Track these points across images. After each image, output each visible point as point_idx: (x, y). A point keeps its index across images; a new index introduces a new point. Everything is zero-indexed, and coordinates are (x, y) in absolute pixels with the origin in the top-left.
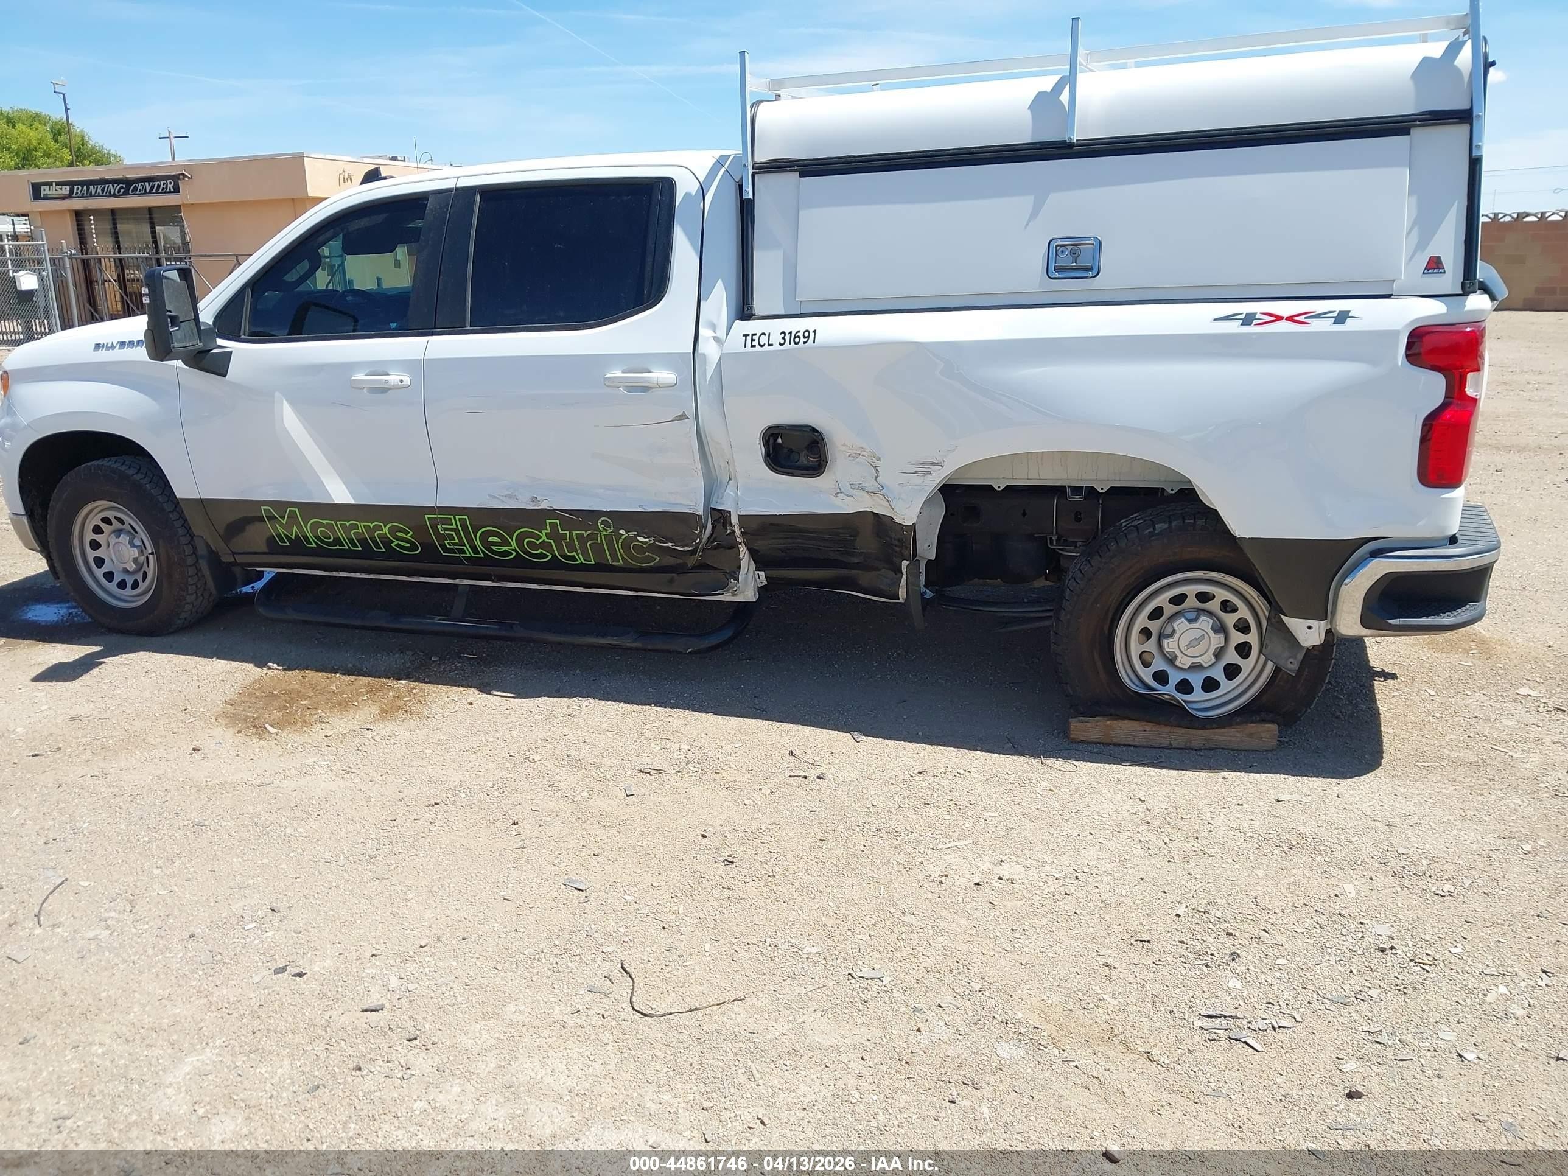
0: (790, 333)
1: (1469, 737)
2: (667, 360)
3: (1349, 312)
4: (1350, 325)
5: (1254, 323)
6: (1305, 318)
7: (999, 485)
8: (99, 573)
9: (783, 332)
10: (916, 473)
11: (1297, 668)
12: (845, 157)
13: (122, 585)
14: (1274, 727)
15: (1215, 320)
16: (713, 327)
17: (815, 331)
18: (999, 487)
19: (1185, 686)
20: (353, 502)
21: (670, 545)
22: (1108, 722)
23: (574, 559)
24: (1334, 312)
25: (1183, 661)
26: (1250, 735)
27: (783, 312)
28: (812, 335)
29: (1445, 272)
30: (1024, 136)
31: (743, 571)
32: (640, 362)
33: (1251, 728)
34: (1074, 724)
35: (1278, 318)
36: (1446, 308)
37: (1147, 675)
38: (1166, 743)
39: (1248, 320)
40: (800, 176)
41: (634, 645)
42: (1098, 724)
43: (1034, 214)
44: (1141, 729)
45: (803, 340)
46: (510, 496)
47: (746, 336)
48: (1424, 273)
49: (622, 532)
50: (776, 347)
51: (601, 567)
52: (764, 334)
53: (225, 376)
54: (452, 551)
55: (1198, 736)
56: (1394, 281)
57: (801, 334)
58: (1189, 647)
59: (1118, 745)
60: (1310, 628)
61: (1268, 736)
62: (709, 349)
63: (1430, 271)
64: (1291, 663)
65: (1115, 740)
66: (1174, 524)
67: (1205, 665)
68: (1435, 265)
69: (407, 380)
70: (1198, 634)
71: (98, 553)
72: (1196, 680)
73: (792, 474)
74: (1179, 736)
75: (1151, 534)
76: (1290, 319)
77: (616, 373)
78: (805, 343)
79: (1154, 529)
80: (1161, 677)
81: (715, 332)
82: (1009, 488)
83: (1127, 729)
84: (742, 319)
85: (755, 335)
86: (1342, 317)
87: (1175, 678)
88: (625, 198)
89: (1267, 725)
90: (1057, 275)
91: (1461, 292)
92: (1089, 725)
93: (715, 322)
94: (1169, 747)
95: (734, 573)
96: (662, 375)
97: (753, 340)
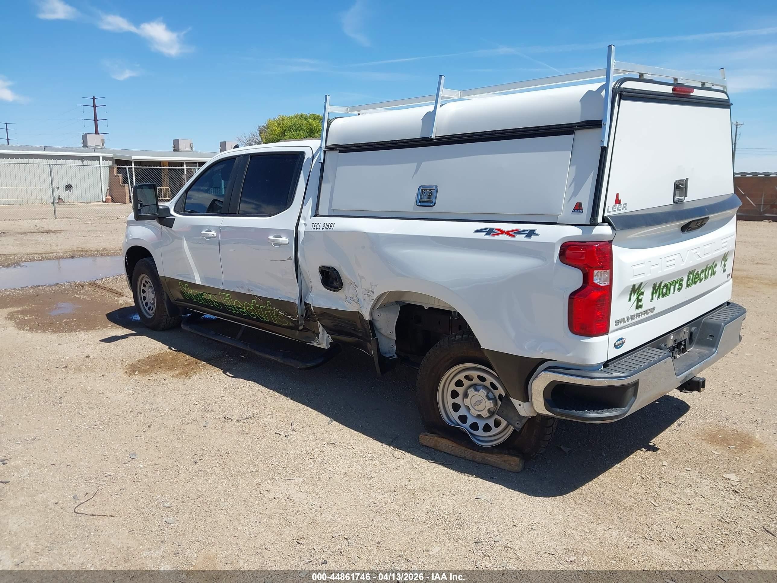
0: (327, 224)
1: (646, 492)
2: (287, 232)
3: (534, 231)
4: (534, 238)
5: (491, 234)
6: (514, 233)
7: (426, 307)
8: (144, 302)
9: (325, 224)
10: (367, 295)
11: (521, 428)
12: (357, 144)
13: (149, 309)
14: (517, 459)
15: (476, 231)
16: (305, 219)
17: (334, 224)
18: (426, 308)
19: (475, 426)
20: (201, 284)
21: (289, 316)
22: (436, 438)
23: (262, 318)
24: (528, 230)
25: (475, 413)
26: (505, 461)
27: (327, 214)
28: (333, 225)
29: (583, 212)
30: (417, 135)
31: (321, 333)
32: (278, 233)
33: (506, 457)
34: (421, 436)
35: (502, 232)
36: (582, 232)
37: (455, 416)
38: (463, 455)
39: (489, 232)
40: (339, 153)
41: (281, 362)
42: (432, 437)
43: (416, 171)
44: (451, 445)
45: (330, 227)
46: (242, 288)
47: (313, 224)
48: (573, 212)
49: (274, 308)
50: (321, 230)
51: (271, 323)
52: (319, 224)
53: (172, 228)
54: (229, 309)
55: (479, 456)
56: (558, 215)
57: (329, 225)
58: (475, 405)
59: (441, 452)
60: (520, 405)
61: (514, 464)
62: (302, 229)
63: (576, 211)
64: (518, 424)
65: (439, 448)
66: (464, 336)
67: (484, 417)
68: (578, 208)
69: (215, 234)
70: (479, 398)
71: (144, 295)
72: (481, 425)
73: (330, 290)
74: (469, 453)
75: (454, 340)
76: (508, 233)
77: (271, 237)
78: (330, 229)
79: (455, 337)
80: (463, 418)
81: (305, 221)
82: (430, 308)
83: (445, 444)
84: (314, 216)
85: (316, 224)
86: (530, 234)
87: (470, 421)
88: (290, 160)
89: (513, 458)
90: (419, 204)
91: (589, 224)
92: (427, 437)
93: (306, 216)
94: (465, 458)
95: (318, 334)
96: (284, 239)
97: (315, 226)
